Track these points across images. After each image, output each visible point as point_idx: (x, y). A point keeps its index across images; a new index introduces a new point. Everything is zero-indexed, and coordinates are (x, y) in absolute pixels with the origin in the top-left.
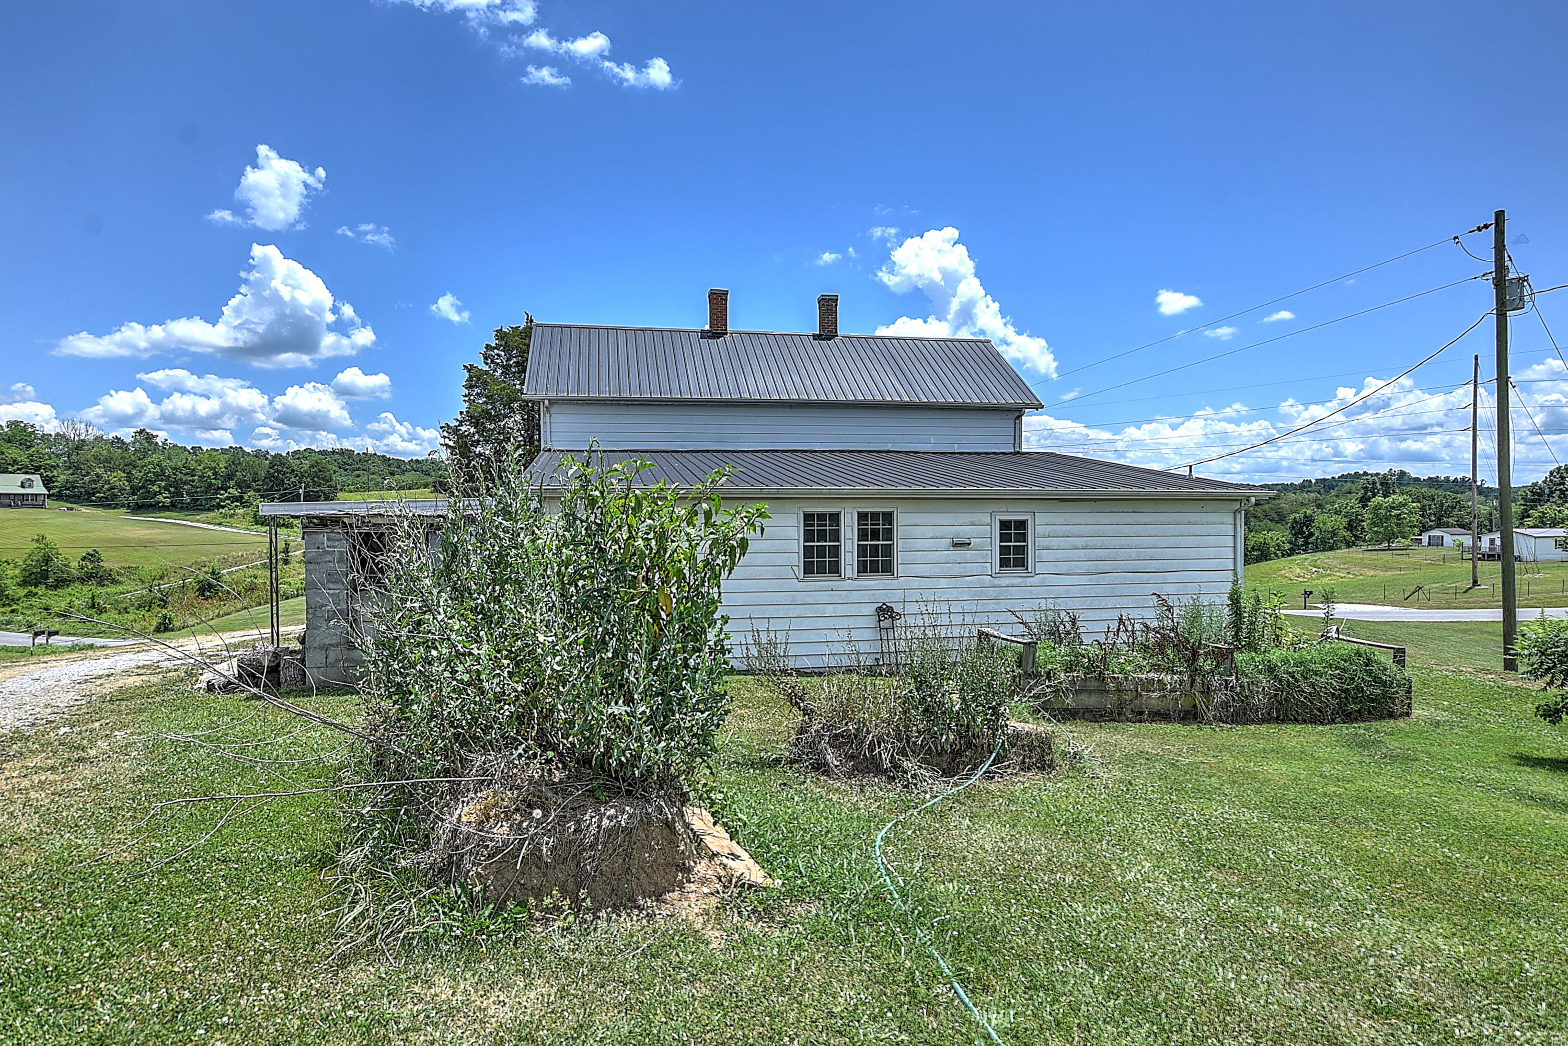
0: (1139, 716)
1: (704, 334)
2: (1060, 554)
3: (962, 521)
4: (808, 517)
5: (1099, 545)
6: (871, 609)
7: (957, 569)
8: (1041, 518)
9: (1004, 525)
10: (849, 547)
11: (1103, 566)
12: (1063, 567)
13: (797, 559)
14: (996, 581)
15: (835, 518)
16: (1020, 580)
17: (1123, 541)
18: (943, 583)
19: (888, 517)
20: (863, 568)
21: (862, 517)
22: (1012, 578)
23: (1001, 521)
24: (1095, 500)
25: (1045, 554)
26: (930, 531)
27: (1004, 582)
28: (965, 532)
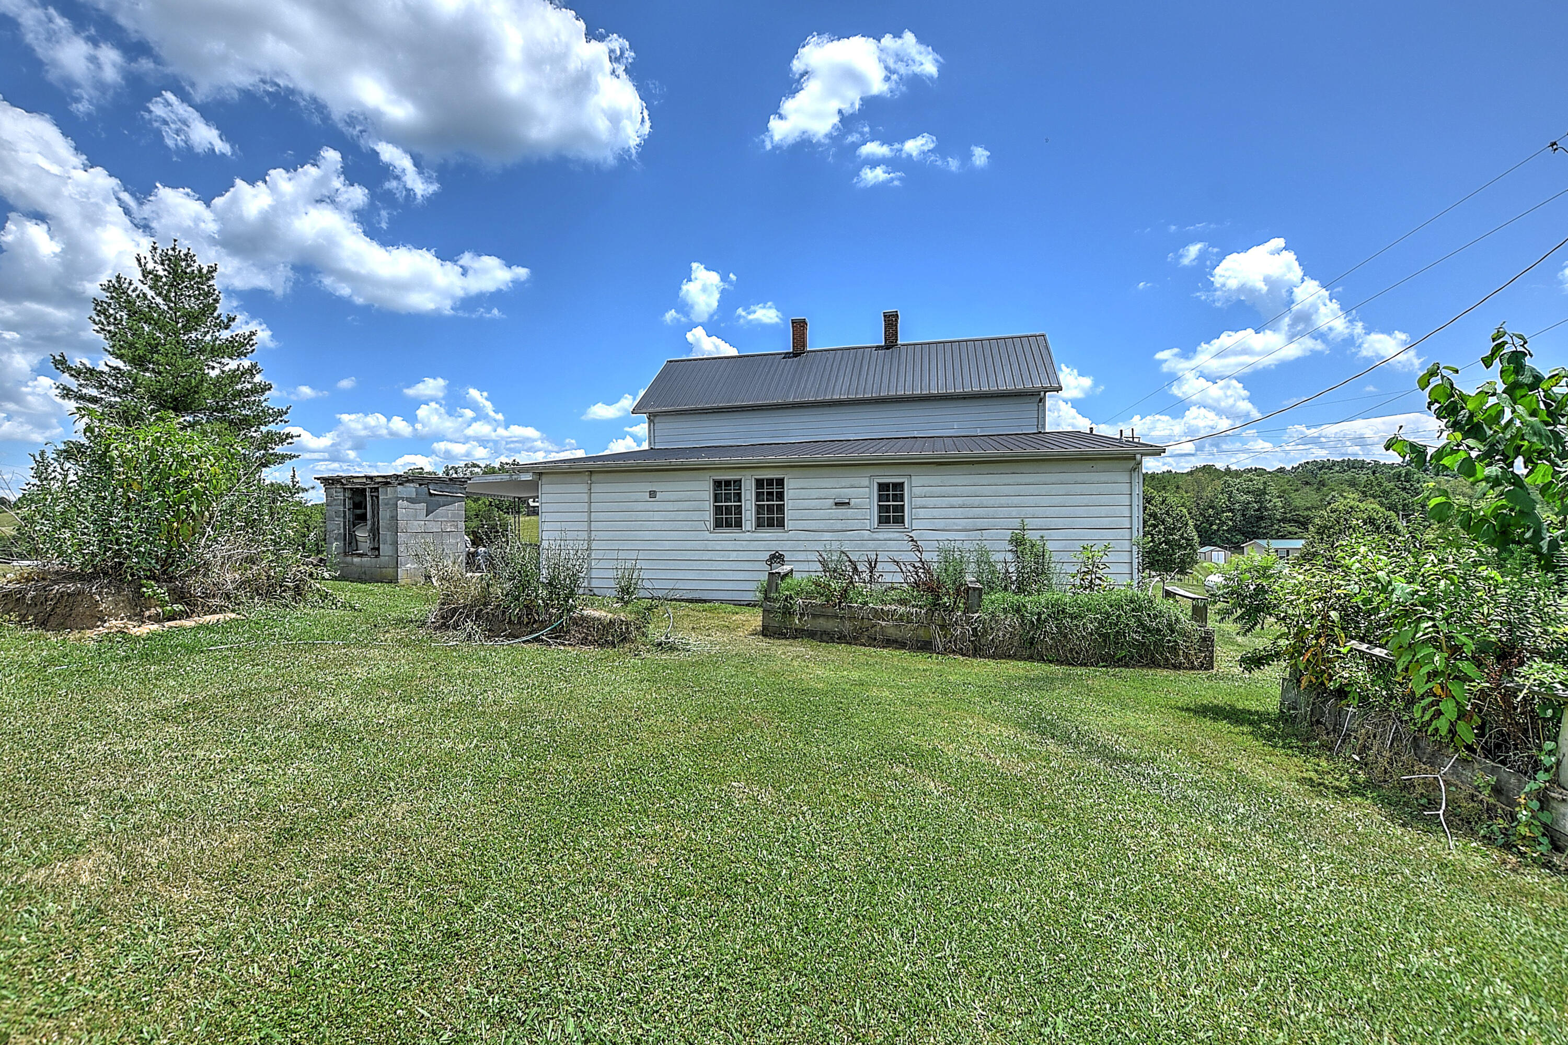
0: (872, 641)
1: (787, 356)
2: (936, 513)
3: (844, 484)
4: (718, 484)
5: (976, 504)
6: (766, 556)
7: (839, 525)
8: (916, 480)
9: (883, 487)
10: (748, 507)
11: (980, 523)
12: (940, 524)
13: (709, 516)
14: (875, 536)
15: (738, 482)
16: (898, 534)
17: (1003, 500)
18: (827, 536)
19: (781, 482)
20: (760, 524)
21: (759, 483)
22: (891, 533)
23: (880, 485)
24: (973, 463)
25: (922, 513)
26: (815, 493)
27: (881, 536)
28: (845, 493)
